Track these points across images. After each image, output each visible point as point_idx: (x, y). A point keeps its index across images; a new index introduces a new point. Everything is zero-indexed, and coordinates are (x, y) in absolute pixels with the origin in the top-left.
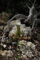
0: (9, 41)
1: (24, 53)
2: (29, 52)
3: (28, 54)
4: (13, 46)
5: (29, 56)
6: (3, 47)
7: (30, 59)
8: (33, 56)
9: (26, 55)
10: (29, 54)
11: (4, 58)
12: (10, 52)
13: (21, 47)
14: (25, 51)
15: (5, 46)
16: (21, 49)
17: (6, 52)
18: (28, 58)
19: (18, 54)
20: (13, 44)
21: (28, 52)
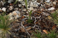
0: (3, 2)
1: (29, 6)
2: (34, 2)
3: (33, 5)
4: (11, 4)
5: (35, 7)
6: (3, 11)
7: (38, 8)
8: (39, 4)
9: (32, 7)
10: (35, 5)
11: (14, 22)
12: (17, 13)
13: (22, 1)
14: (28, 3)
15: (4, 9)
16: (23, 3)
17: (12, 15)
18: (35, 9)
19: (23, 10)
20: (10, 3)
21: (32, 3)
